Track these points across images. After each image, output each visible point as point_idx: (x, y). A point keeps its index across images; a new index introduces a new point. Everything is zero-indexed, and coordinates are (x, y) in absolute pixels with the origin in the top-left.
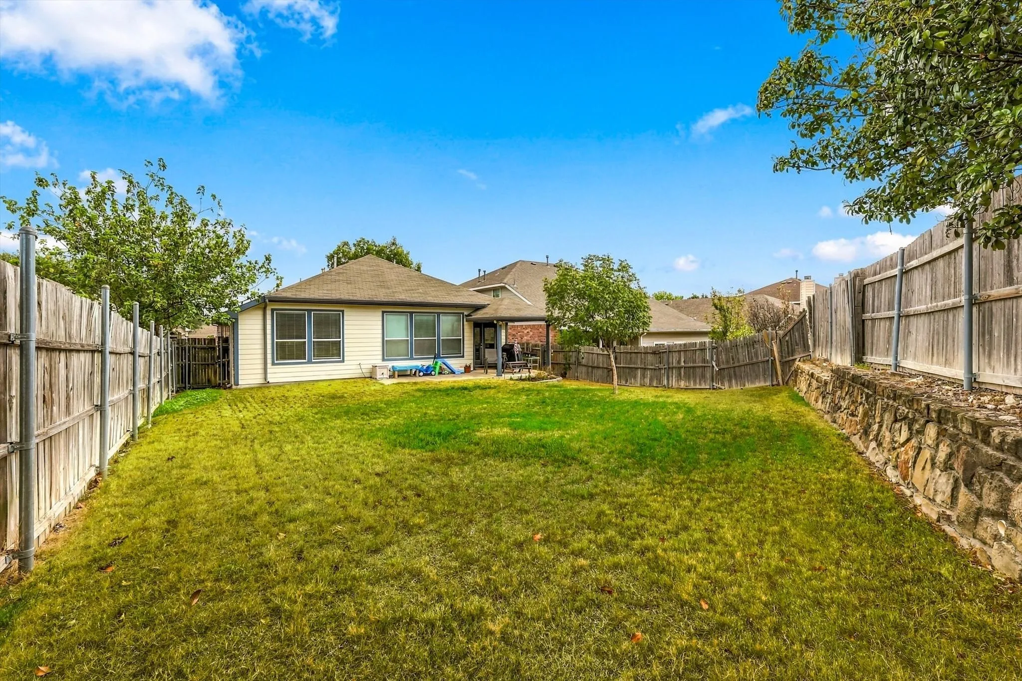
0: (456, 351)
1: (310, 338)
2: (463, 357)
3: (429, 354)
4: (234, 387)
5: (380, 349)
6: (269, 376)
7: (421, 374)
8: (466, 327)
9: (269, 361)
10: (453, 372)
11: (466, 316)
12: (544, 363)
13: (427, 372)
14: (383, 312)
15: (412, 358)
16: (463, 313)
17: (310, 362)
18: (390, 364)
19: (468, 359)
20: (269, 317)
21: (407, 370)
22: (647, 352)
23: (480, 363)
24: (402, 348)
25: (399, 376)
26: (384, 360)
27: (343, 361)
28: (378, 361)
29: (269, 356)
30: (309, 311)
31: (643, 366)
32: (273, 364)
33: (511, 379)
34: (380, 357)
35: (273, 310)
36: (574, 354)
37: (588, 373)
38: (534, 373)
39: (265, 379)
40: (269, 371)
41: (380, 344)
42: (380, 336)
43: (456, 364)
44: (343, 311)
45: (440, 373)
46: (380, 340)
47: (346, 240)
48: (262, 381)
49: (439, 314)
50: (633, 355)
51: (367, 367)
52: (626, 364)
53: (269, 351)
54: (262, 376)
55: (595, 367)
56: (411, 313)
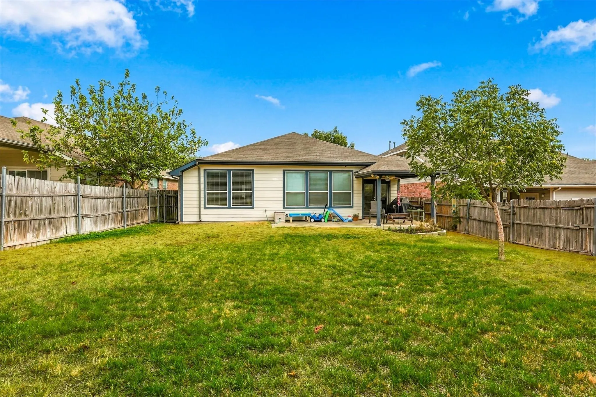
0: (347, 203)
1: (229, 190)
2: (352, 207)
3: (321, 204)
4: (180, 223)
5: (282, 199)
6: (202, 216)
7: (312, 220)
8: (354, 182)
9: (202, 206)
10: (342, 220)
11: (355, 172)
12: (429, 216)
13: (318, 220)
14: (284, 171)
15: (307, 207)
16: (352, 171)
17: (230, 208)
18: (288, 212)
19: (357, 208)
20: (202, 175)
21: (302, 217)
22: (558, 207)
23: (367, 213)
24: (300, 199)
25: (293, 221)
26: (284, 208)
27: (253, 208)
28: (279, 208)
29: (202, 202)
30: (229, 170)
31: (554, 225)
32: (205, 208)
33: (389, 229)
34: (282, 205)
35: (205, 170)
36: (466, 208)
37: (480, 228)
38: (416, 224)
39: (200, 218)
40: (202, 213)
41: (282, 196)
42: (282, 189)
43: (345, 213)
44: (253, 170)
45: (329, 221)
46: (282, 192)
47: (306, 132)
48: (198, 220)
49: (330, 171)
50: (538, 211)
51: (270, 214)
52: (528, 220)
53: (202, 199)
54: (197, 216)
55: (488, 222)
56: (307, 171)
